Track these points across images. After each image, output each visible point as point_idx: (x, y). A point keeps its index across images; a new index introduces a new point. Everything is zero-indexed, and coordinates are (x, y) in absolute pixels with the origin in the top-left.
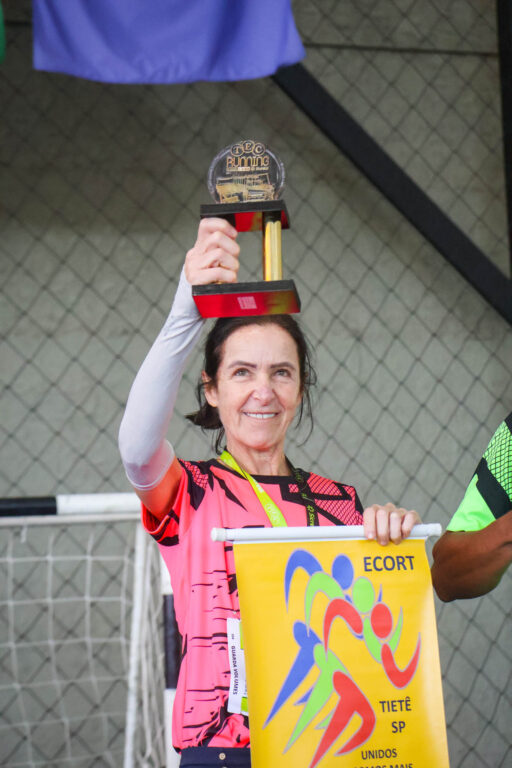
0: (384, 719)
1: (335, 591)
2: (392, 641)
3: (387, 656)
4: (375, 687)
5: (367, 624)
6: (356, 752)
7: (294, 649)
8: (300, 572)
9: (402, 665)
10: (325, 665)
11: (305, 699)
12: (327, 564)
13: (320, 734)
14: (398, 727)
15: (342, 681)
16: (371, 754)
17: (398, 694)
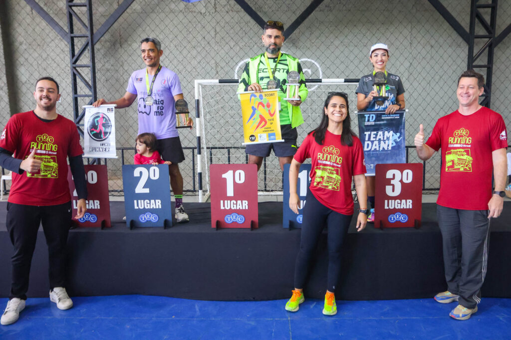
1: (260, 101)
2: (270, 109)
4: (267, 117)
6: (263, 128)
7: (252, 111)
15: (261, 116)
17: (271, 118)
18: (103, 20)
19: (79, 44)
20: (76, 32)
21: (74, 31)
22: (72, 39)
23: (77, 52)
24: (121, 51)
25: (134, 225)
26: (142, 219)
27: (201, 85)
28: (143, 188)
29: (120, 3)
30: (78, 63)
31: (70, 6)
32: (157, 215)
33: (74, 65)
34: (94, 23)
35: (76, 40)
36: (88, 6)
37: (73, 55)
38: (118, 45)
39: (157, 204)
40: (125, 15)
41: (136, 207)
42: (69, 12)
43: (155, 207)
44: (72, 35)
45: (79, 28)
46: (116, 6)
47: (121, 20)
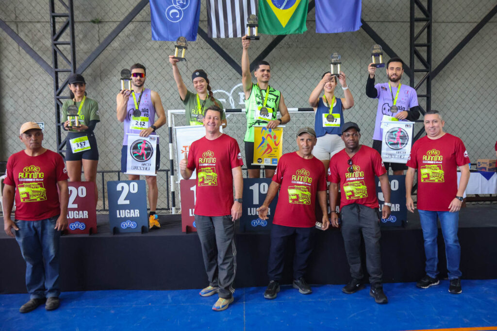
18: (86, 57)
19: (63, 78)
20: (60, 67)
21: (58, 66)
22: (56, 73)
23: (60, 85)
24: (102, 85)
25: (116, 230)
26: (123, 226)
27: (174, 114)
28: (125, 200)
29: (101, 42)
30: (62, 95)
31: (55, 45)
32: (136, 223)
33: (58, 97)
34: (77, 59)
35: (60, 75)
36: (71, 44)
37: (57, 87)
38: (98, 79)
39: (135, 213)
40: (105, 52)
41: (118, 216)
42: (54, 50)
43: (134, 216)
44: (57, 70)
45: (63, 64)
46: (97, 45)
47: (101, 57)
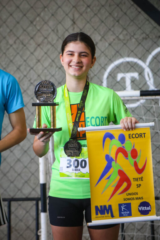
0: (134, 184)
3: (136, 164)
5: (129, 155)
8: (108, 139)
9: (140, 167)
10: (115, 167)
11: (109, 178)
12: (117, 136)
13: (113, 189)
14: (139, 186)
16: (130, 194)
